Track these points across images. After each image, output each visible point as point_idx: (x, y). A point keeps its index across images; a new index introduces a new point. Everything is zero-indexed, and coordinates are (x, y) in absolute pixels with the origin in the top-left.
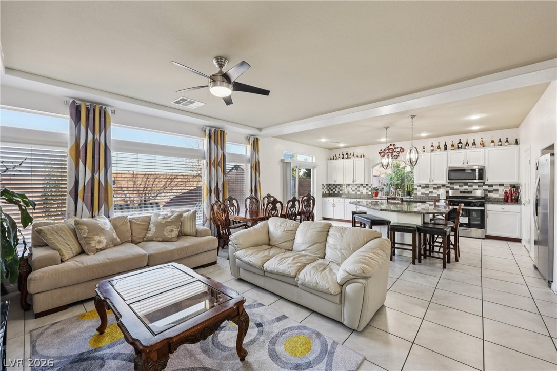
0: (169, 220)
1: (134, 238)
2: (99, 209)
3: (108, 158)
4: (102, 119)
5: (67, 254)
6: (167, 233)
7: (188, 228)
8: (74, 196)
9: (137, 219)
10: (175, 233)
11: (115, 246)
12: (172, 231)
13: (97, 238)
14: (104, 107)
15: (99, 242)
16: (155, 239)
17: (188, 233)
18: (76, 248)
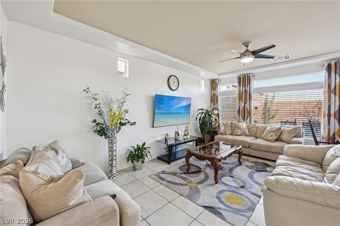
0: (273, 130)
1: (257, 136)
2: (247, 119)
3: (251, 97)
4: (248, 80)
5: (227, 133)
6: (269, 136)
7: (285, 137)
8: (238, 113)
9: (261, 127)
10: (274, 137)
11: (246, 136)
12: (272, 136)
13: (237, 130)
14: (249, 75)
15: (237, 132)
16: (263, 138)
17: (284, 140)
18: (230, 132)
